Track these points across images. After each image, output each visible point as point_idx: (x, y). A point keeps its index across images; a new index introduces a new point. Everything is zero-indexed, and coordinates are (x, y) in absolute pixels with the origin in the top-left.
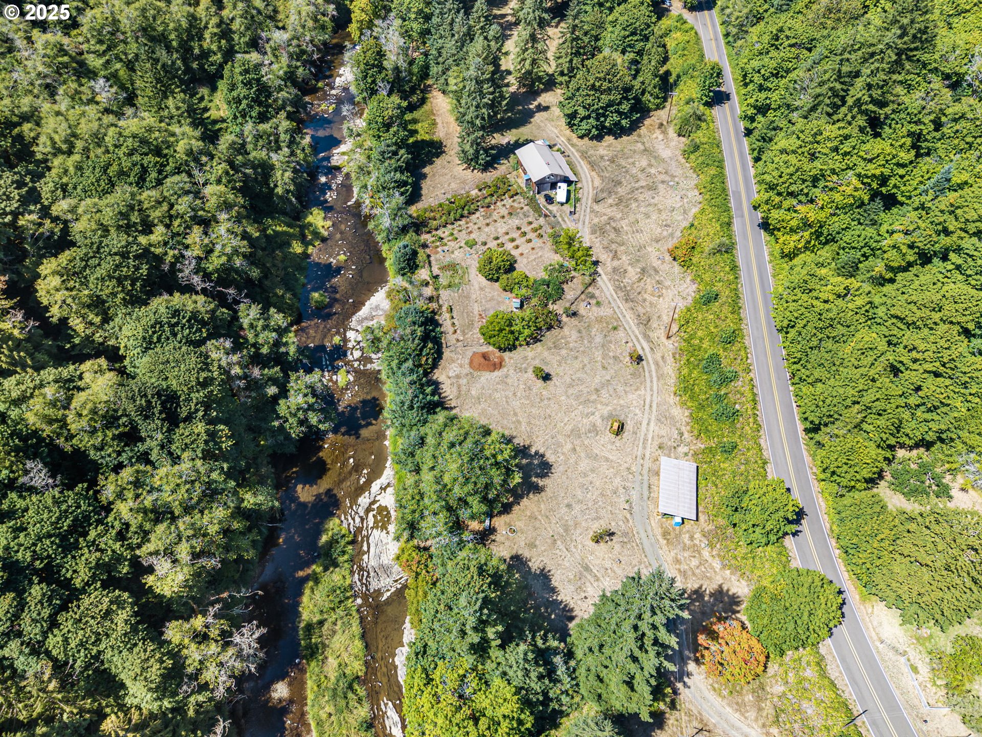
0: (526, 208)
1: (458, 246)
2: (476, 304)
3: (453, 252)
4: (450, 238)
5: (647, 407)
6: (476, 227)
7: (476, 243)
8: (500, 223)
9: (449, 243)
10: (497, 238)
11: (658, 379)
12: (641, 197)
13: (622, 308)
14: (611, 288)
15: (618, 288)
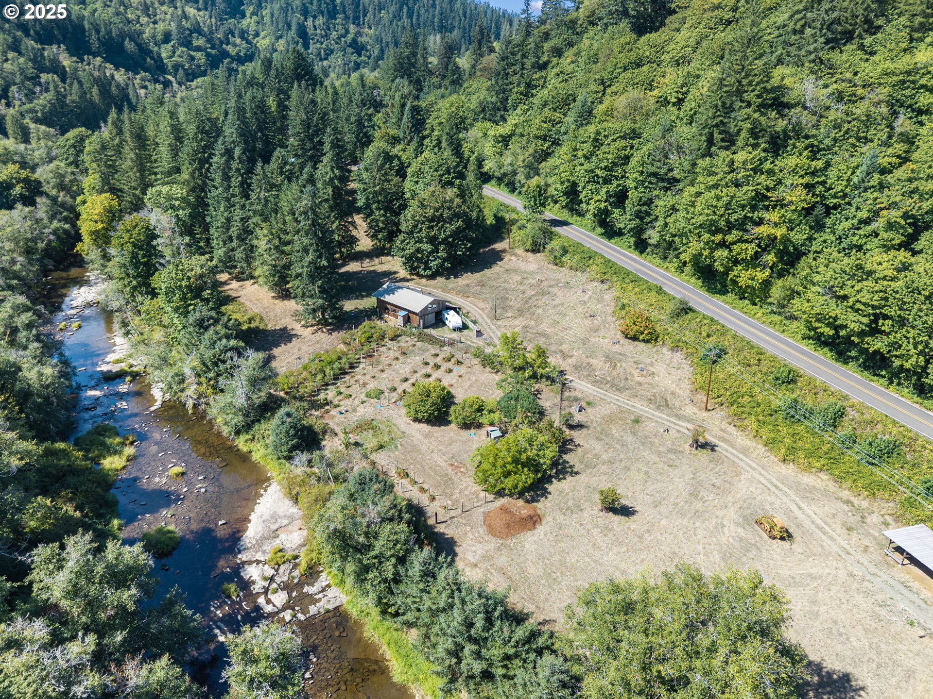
0: (419, 344)
1: (357, 402)
2: (435, 455)
3: (355, 410)
4: (340, 398)
5: (773, 489)
6: (368, 377)
7: (383, 392)
8: (397, 365)
9: (342, 403)
10: (406, 380)
11: (745, 455)
12: (540, 303)
13: (622, 400)
14: (589, 386)
15: (595, 383)
